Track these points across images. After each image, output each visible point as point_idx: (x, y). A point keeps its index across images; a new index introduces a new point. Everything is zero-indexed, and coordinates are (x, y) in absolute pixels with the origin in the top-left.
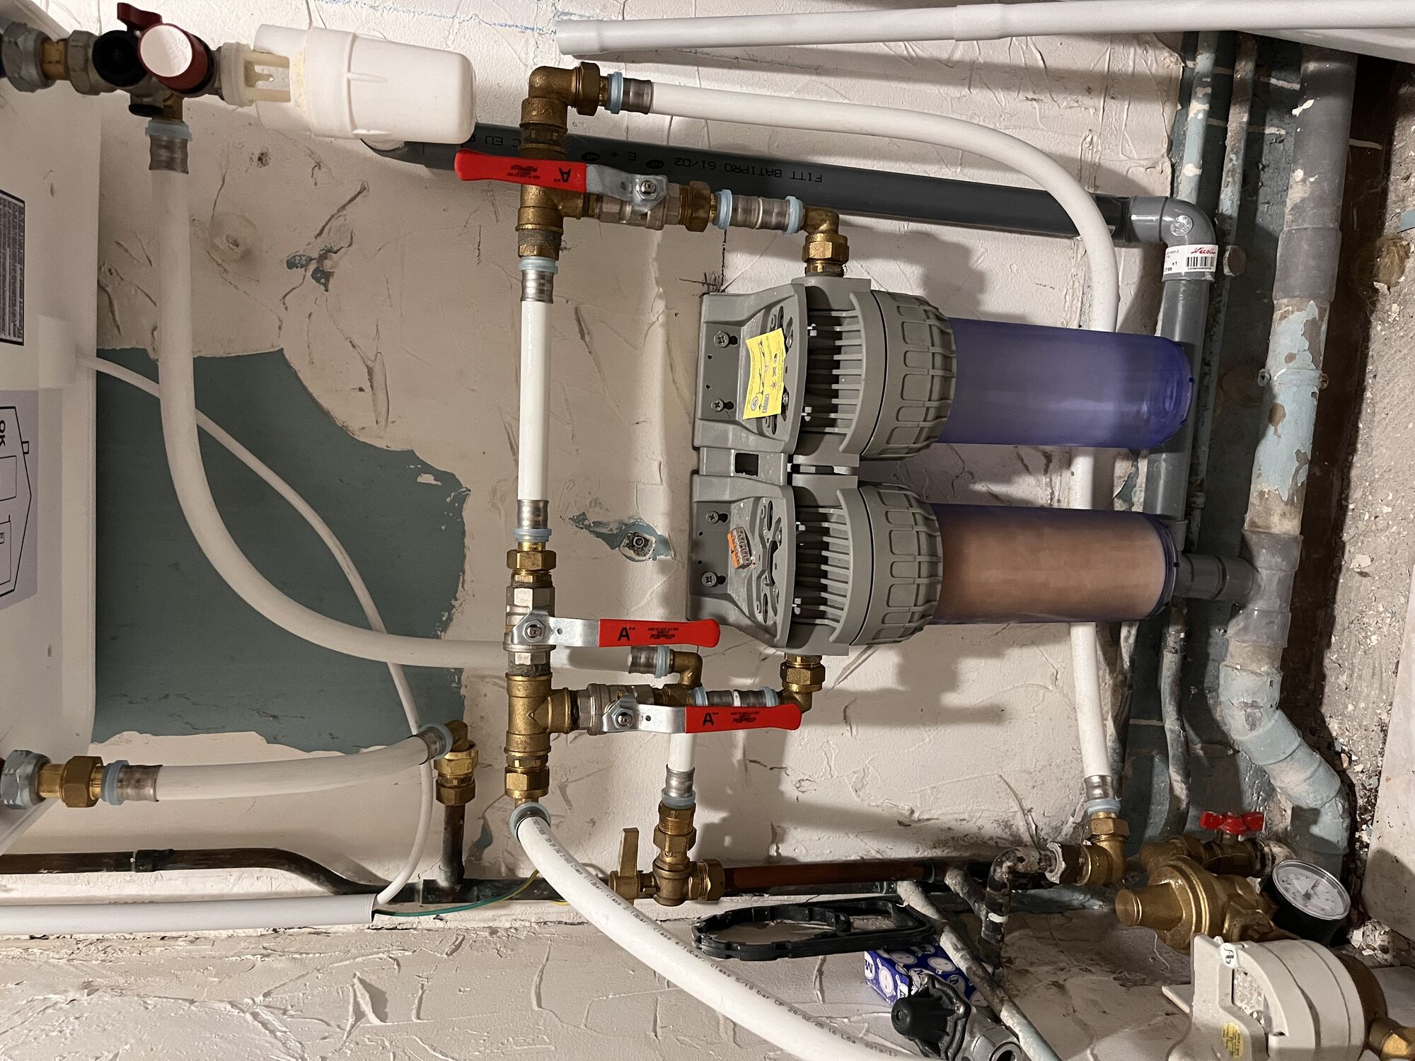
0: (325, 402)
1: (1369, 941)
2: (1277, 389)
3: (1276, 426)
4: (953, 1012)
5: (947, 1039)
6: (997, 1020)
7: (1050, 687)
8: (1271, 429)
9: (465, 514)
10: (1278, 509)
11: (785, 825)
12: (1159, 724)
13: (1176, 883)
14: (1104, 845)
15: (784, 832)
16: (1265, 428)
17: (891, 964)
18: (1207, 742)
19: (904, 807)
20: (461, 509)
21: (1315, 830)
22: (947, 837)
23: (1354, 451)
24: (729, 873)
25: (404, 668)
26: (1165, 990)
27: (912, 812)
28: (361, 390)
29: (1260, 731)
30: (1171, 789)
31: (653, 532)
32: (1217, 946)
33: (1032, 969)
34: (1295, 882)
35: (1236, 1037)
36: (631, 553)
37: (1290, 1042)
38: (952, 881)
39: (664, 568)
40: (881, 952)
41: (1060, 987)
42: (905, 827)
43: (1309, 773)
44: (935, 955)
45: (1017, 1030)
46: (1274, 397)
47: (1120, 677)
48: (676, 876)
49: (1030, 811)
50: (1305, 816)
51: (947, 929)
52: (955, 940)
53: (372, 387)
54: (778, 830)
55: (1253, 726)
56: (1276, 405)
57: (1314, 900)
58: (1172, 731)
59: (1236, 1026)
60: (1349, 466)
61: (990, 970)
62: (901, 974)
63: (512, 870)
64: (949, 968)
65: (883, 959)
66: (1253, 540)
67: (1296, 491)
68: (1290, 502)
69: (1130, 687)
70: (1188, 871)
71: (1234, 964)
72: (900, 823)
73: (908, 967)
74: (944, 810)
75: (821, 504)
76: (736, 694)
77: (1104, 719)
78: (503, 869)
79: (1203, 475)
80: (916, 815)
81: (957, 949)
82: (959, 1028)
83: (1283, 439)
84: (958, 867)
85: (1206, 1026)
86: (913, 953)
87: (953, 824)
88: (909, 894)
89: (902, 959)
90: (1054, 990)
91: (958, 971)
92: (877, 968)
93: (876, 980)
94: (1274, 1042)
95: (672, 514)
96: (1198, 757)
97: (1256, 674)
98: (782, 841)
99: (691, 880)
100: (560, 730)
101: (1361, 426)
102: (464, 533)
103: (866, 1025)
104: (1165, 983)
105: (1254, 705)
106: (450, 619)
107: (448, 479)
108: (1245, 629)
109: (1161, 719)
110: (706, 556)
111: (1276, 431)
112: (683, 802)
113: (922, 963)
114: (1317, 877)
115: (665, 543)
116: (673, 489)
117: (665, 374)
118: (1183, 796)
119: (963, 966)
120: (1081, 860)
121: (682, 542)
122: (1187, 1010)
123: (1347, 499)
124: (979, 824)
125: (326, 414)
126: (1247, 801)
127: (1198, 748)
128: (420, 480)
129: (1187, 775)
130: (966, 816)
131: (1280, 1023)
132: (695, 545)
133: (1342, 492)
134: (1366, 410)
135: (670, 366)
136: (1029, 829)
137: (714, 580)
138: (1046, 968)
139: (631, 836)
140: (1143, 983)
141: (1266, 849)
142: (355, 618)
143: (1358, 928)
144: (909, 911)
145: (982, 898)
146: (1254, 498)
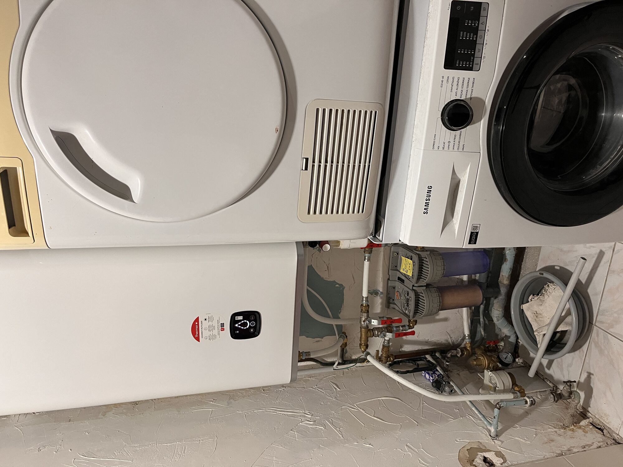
0: (319, 274)
1: (519, 361)
2: (507, 255)
3: (506, 262)
4: (442, 383)
5: (441, 388)
6: (449, 383)
7: (457, 313)
8: (505, 263)
9: (344, 292)
10: (505, 279)
11: (403, 344)
12: (479, 318)
13: (482, 358)
14: (468, 348)
15: (403, 346)
16: (504, 263)
17: (428, 374)
18: (489, 321)
19: (427, 339)
20: (343, 291)
21: (510, 340)
22: (435, 344)
23: (523, 261)
24: (395, 356)
25: (336, 325)
26: (478, 374)
27: (428, 340)
28: (326, 271)
29: (499, 322)
30: (481, 333)
31: (380, 291)
32: (489, 372)
33: (453, 371)
34: (503, 356)
35: (491, 387)
36: (375, 296)
37: (499, 389)
38: (438, 355)
39: (381, 298)
40: (426, 371)
41: (459, 374)
42: (427, 343)
43: (509, 329)
44: (436, 371)
45: (454, 386)
46: (506, 256)
47: (472, 311)
48: (386, 358)
49: (452, 338)
50: (508, 337)
51: (438, 366)
52: (440, 368)
53: (328, 270)
54: (402, 346)
55: (498, 321)
56: (506, 258)
57: (507, 359)
58: (482, 321)
59: (491, 385)
60: (521, 265)
61: (447, 373)
62: (431, 376)
63: (351, 357)
64: (439, 373)
65: (427, 372)
66: (500, 284)
67: (509, 276)
68: (508, 278)
69: (474, 313)
70: (484, 356)
71: (491, 375)
72: (426, 342)
73: (432, 374)
74: (435, 339)
75: (419, 292)
76: (400, 327)
77: (468, 318)
78: (349, 357)
79: (491, 270)
80: (429, 340)
81: (441, 370)
82: (444, 386)
83: (507, 265)
84: (439, 352)
85: (486, 384)
86: (432, 371)
87: (437, 342)
88: (428, 357)
89: (431, 372)
90: (458, 375)
91: (441, 374)
92: (425, 374)
93: (425, 376)
94: (497, 388)
95: (383, 287)
96: (486, 324)
97: (499, 311)
98: (402, 348)
99: (389, 359)
100: (370, 337)
101: (524, 256)
102: (343, 295)
103: (425, 385)
104: (478, 373)
105: (498, 317)
106: (341, 311)
107: (341, 285)
108: (498, 302)
109: (479, 317)
110: (390, 296)
111: (506, 263)
112: (388, 345)
113: (434, 373)
114: (507, 354)
115: (382, 293)
116: (384, 282)
117: (383, 261)
118: (483, 335)
119: (442, 373)
120: (464, 352)
121: (385, 292)
122: (483, 379)
123: (520, 271)
124: (442, 341)
125: (319, 276)
126: (496, 331)
127: (487, 322)
128: (336, 286)
129: (484, 330)
130: (439, 340)
131: (498, 385)
132: (388, 293)
133: (520, 269)
134: (526, 254)
135: (384, 259)
136: (451, 340)
137: (392, 300)
138: (455, 370)
139: (378, 351)
140: (474, 372)
141: (499, 347)
142: (328, 317)
143: (517, 358)
144: (429, 361)
145: (445, 359)
146: (501, 276)
